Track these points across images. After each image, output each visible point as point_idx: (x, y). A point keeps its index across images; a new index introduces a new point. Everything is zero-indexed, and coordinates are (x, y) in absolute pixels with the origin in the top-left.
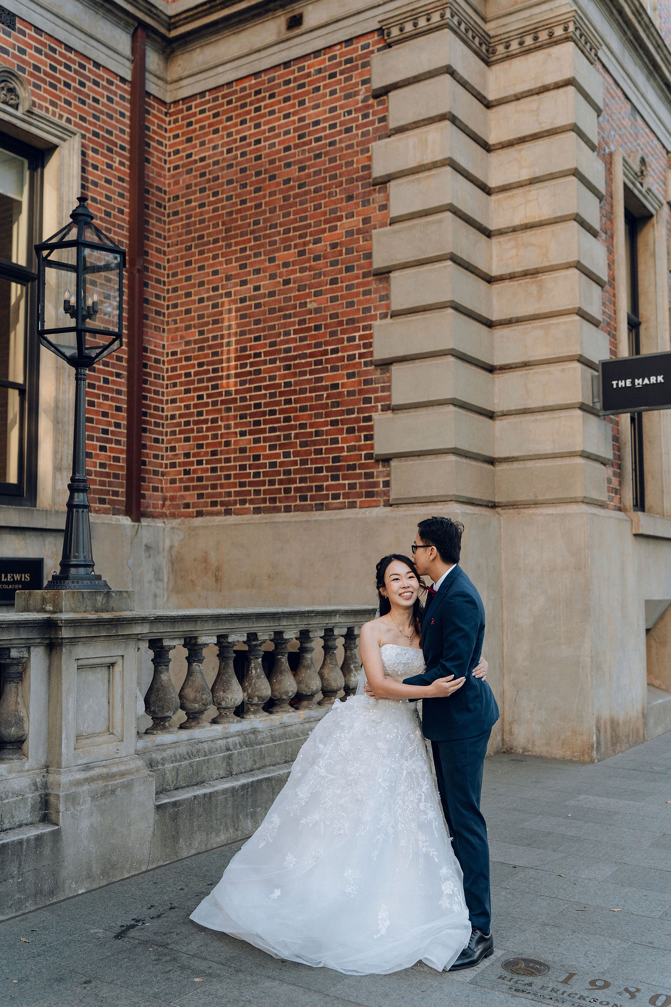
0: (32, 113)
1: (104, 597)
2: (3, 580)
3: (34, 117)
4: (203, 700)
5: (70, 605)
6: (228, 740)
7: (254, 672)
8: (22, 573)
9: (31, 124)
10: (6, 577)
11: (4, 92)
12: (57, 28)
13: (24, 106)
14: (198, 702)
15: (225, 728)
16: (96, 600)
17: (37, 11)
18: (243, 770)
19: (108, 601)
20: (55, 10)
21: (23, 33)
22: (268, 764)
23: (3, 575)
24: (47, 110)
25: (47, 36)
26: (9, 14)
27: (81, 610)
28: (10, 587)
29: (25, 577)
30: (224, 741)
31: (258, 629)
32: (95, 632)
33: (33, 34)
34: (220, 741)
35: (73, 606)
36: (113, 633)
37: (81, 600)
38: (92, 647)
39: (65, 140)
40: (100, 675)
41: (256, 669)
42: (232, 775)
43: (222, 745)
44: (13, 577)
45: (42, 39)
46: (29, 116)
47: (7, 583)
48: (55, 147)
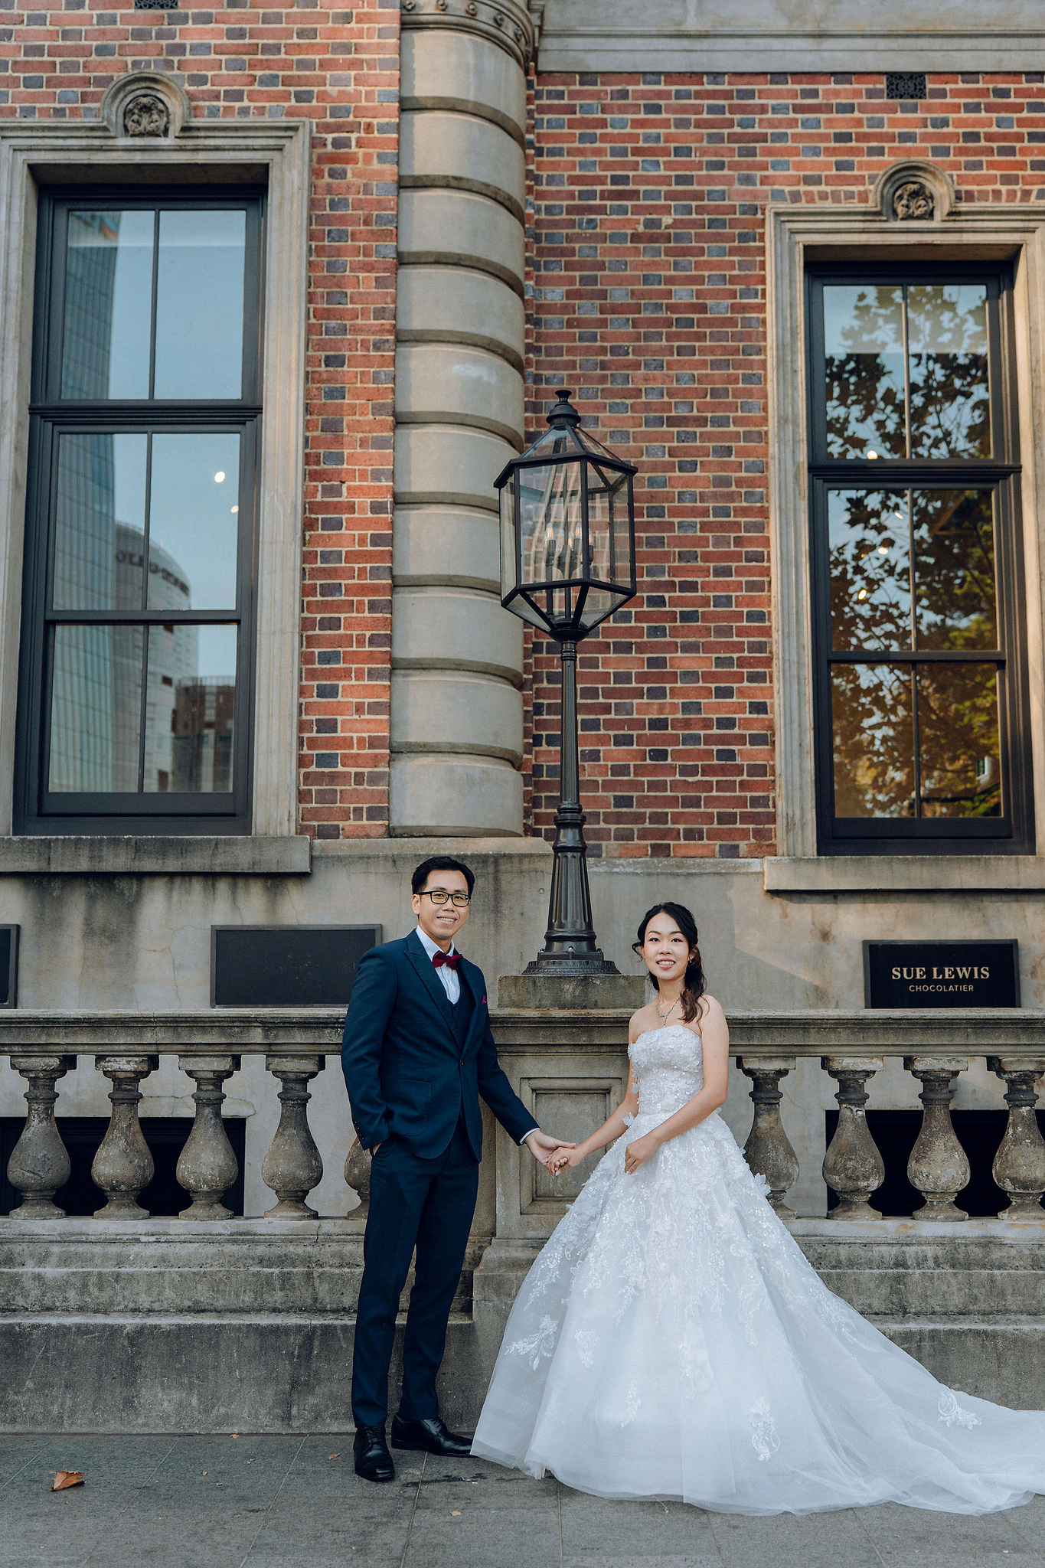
0: (959, 213)
1: (577, 986)
2: (935, 977)
3: (963, 218)
4: (846, 1169)
5: (509, 996)
6: (905, 1248)
7: (1011, 1131)
8: (973, 966)
9: (961, 231)
10: (941, 972)
11: (904, 202)
12: (1007, 55)
13: (943, 207)
14: (838, 1173)
15: (905, 1226)
16: (561, 990)
17: (964, 47)
18: (937, 1309)
19: (585, 992)
20: (997, 29)
21: (942, 94)
22: (1014, 1308)
23: (935, 969)
24: (997, 194)
25: (987, 77)
26: (911, 78)
27: (531, 1005)
28: (951, 988)
29: (980, 973)
30: (895, 1250)
31: (1004, 1049)
32: (545, 1037)
33: (961, 85)
34: (883, 1249)
35: (515, 998)
36: (584, 1040)
37: (531, 988)
38: (554, 1062)
39: (1033, 231)
40: (587, 1108)
41: (1015, 1127)
42: (905, 1313)
43: (886, 1255)
44: (955, 973)
45: (980, 85)
46: (954, 221)
47: (944, 982)
48: (1017, 249)
